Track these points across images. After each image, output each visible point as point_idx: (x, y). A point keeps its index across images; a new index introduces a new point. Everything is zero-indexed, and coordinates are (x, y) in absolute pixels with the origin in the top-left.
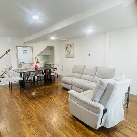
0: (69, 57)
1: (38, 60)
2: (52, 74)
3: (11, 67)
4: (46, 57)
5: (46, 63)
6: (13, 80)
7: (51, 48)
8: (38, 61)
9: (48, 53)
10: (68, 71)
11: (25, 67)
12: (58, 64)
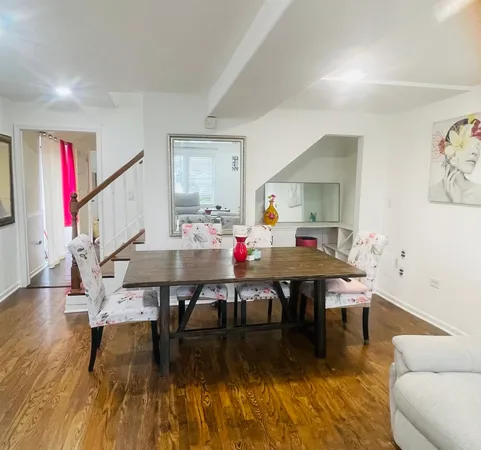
0: (451, 201)
1: (271, 202)
2: (331, 303)
3: (142, 232)
4: (316, 191)
5: (313, 218)
6: (105, 316)
7: (344, 148)
8: (271, 207)
9: (324, 172)
10: (435, 284)
11: (197, 238)
12: (372, 242)
